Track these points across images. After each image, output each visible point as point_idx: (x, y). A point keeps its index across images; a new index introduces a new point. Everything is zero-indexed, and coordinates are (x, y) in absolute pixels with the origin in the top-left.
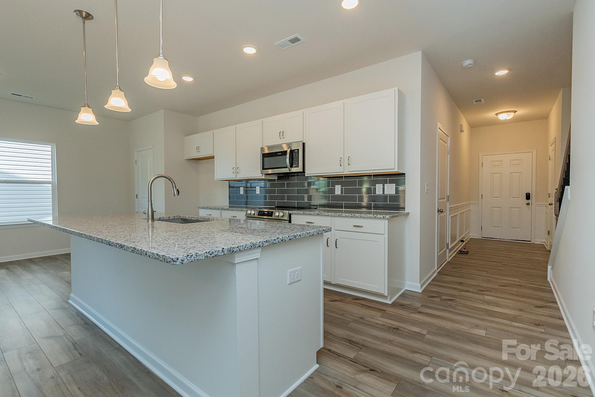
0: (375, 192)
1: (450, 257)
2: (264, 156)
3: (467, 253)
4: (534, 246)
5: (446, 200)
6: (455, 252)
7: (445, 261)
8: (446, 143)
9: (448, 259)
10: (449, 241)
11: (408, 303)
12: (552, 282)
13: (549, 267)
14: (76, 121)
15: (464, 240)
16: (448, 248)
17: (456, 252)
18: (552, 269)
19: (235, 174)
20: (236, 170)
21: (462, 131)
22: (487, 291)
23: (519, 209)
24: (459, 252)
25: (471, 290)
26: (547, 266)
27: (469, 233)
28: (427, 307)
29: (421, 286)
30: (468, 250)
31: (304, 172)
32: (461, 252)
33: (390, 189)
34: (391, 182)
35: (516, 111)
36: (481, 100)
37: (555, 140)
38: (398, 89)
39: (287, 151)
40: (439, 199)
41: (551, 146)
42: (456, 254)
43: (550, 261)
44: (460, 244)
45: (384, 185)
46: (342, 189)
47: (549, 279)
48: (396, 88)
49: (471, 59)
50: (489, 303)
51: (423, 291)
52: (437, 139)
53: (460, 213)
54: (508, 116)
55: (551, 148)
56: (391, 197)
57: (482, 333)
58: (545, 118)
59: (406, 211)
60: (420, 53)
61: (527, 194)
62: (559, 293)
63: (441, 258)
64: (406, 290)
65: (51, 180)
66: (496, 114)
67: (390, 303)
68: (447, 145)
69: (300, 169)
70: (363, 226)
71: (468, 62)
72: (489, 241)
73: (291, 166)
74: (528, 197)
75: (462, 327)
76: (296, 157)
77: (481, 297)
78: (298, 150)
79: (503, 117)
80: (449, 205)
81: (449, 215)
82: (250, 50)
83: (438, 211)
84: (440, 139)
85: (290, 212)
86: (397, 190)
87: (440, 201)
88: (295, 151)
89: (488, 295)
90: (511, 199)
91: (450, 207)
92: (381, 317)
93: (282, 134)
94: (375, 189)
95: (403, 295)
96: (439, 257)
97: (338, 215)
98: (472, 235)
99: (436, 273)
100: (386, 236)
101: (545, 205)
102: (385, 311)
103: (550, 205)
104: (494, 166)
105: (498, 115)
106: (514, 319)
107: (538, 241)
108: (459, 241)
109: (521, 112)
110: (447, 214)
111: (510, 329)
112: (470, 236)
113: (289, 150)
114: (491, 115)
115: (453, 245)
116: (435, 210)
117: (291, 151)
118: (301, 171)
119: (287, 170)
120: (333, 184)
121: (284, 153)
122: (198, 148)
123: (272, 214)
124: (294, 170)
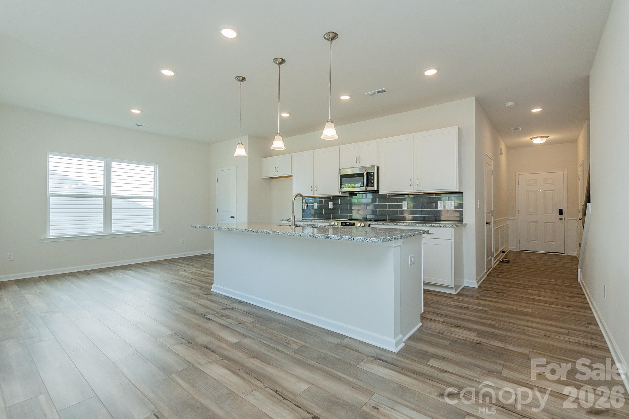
0: (437, 207)
1: (494, 264)
2: (342, 177)
3: (508, 262)
4: (567, 257)
5: (491, 214)
6: (497, 261)
7: (491, 267)
8: (490, 166)
9: (494, 266)
10: (493, 251)
11: (470, 294)
12: (582, 282)
13: (579, 270)
14: (234, 155)
15: (505, 251)
16: (493, 256)
17: (499, 261)
18: (581, 271)
19: (313, 191)
20: (314, 188)
21: (501, 154)
22: (530, 287)
23: (553, 224)
24: (501, 261)
25: (516, 286)
26: (577, 269)
27: (508, 245)
28: (484, 296)
29: (478, 283)
30: (509, 259)
31: (378, 191)
32: (503, 261)
33: (450, 205)
35: (548, 137)
36: (518, 129)
37: (583, 162)
38: (459, 127)
39: (364, 173)
40: (487, 214)
41: (580, 167)
42: (499, 262)
43: (579, 265)
44: (501, 255)
45: (445, 201)
46: (408, 205)
47: (579, 280)
48: (457, 127)
49: (513, 101)
50: (532, 294)
51: (479, 287)
52: (485, 163)
53: (501, 227)
54: (542, 140)
55: (580, 169)
56: (452, 210)
57: (530, 310)
58: (575, 141)
59: (464, 223)
60: (474, 98)
61: (559, 210)
62: (587, 289)
63: (489, 262)
64: (465, 286)
65: (153, 196)
66: (531, 139)
67: (456, 294)
68: (491, 167)
69: (375, 188)
70: (433, 234)
71: (509, 104)
72: (527, 253)
73: (367, 186)
74: (561, 212)
75: (513, 307)
76: (372, 178)
77: (525, 291)
78: (374, 173)
79: (537, 141)
80: (494, 219)
81: (493, 228)
82: (345, 98)
83: (487, 224)
84: (487, 163)
85: (370, 223)
86: (457, 205)
87: (488, 215)
88: (371, 173)
89: (530, 290)
90: (546, 214)
91: (494, 220)
92: (452, 301)
93: (358, 159)
94: (437, 205)
95: (463, 289)
96: (487, 262)
97: (412, 225)
98: (511, 247)
99: (486, 276)
100: (453, 241)
101: (576, 220)
102: (454, 298)
103: (580, 219)
104: (529, 184)
105: (533, 140)
106: (552, 303)
107: (571, 253)
108: (500, 252)
109: (552, 137)
110: (492, 226)
111: (549, 308)
112: (509, 249)
113: (366, 172)
114: (527, 139)
115: (497, 254)
116: (484, 221)
117: (367, 173)
118: (376, 189)
119: (363, 189)
120: (401, 201)
121: (361, 175)
122: (276, 169)
123: (353, 224)
124: (369, 189)
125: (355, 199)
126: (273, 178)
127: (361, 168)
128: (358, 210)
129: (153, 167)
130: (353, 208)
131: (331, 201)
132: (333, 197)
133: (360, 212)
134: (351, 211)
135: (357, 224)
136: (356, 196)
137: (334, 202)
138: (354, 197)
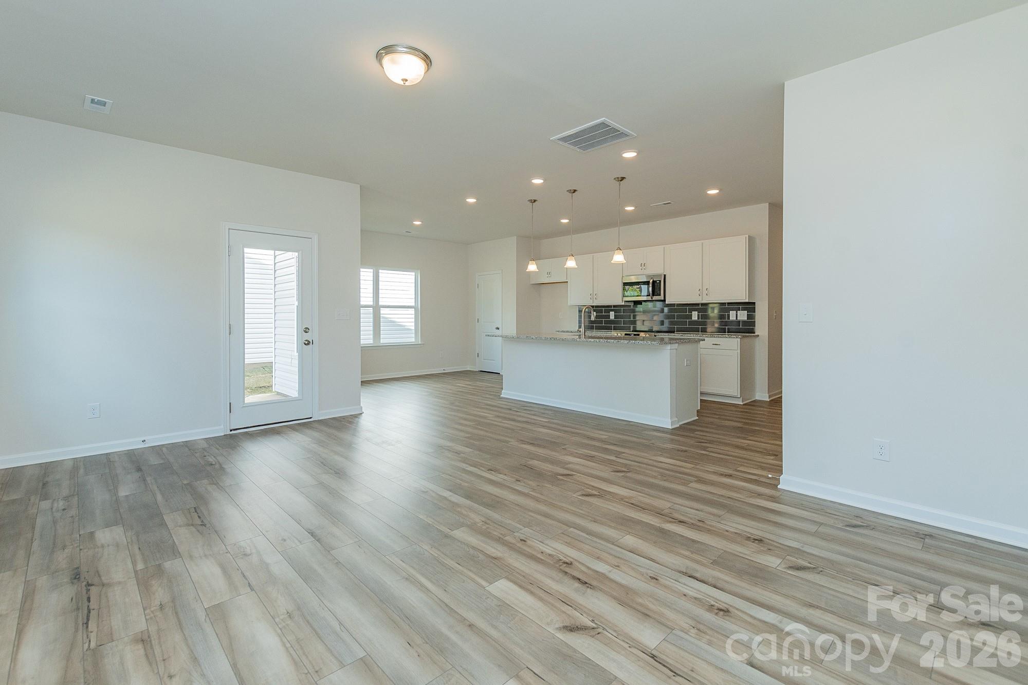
0: (729, 318)
2: (625, 284)
19: (592, 300)
20: (593, 295)
29: (770, 396)
31: (666, 300)
33: (743, 315)
34: (744, 309)
38: (749, 235)
39: (651, 281)
45: (737, 312)
46: (698, 315)
48: (747, 236)
56: (744, 322)
59: (756, 334)
60: (768, 204)
64: (756, 399)
65: (414, 305)
67: (742, 404)
69: (661, 297)
70: (720, 344)
73: (653, 295)
76: (658, 287)
78: (660, 281)
85: (656, 334)
86: (749, 317)
88: (658, 281)
93: (643, 265)
94: (729, 316)
100: (739, 351)
117: (653, 281)
118: (663, 299)
119: (649, 298)
120: (691, 311)
121: (647, 283)
122: (549, 273)
123: (639, 335)
124: (655, 298)
125: (640, 308)
126: (543, 284)
127: (648, 276)
128: (644, 321)
129: (414, 273)
130: (638, 318)
131: (612, 310)
132: (614, 306)
133: (647, 323)
134: (634, 322)
135: (642, 334)
136: (641, 304)
137: (615, 311)
138: (639, 306)
